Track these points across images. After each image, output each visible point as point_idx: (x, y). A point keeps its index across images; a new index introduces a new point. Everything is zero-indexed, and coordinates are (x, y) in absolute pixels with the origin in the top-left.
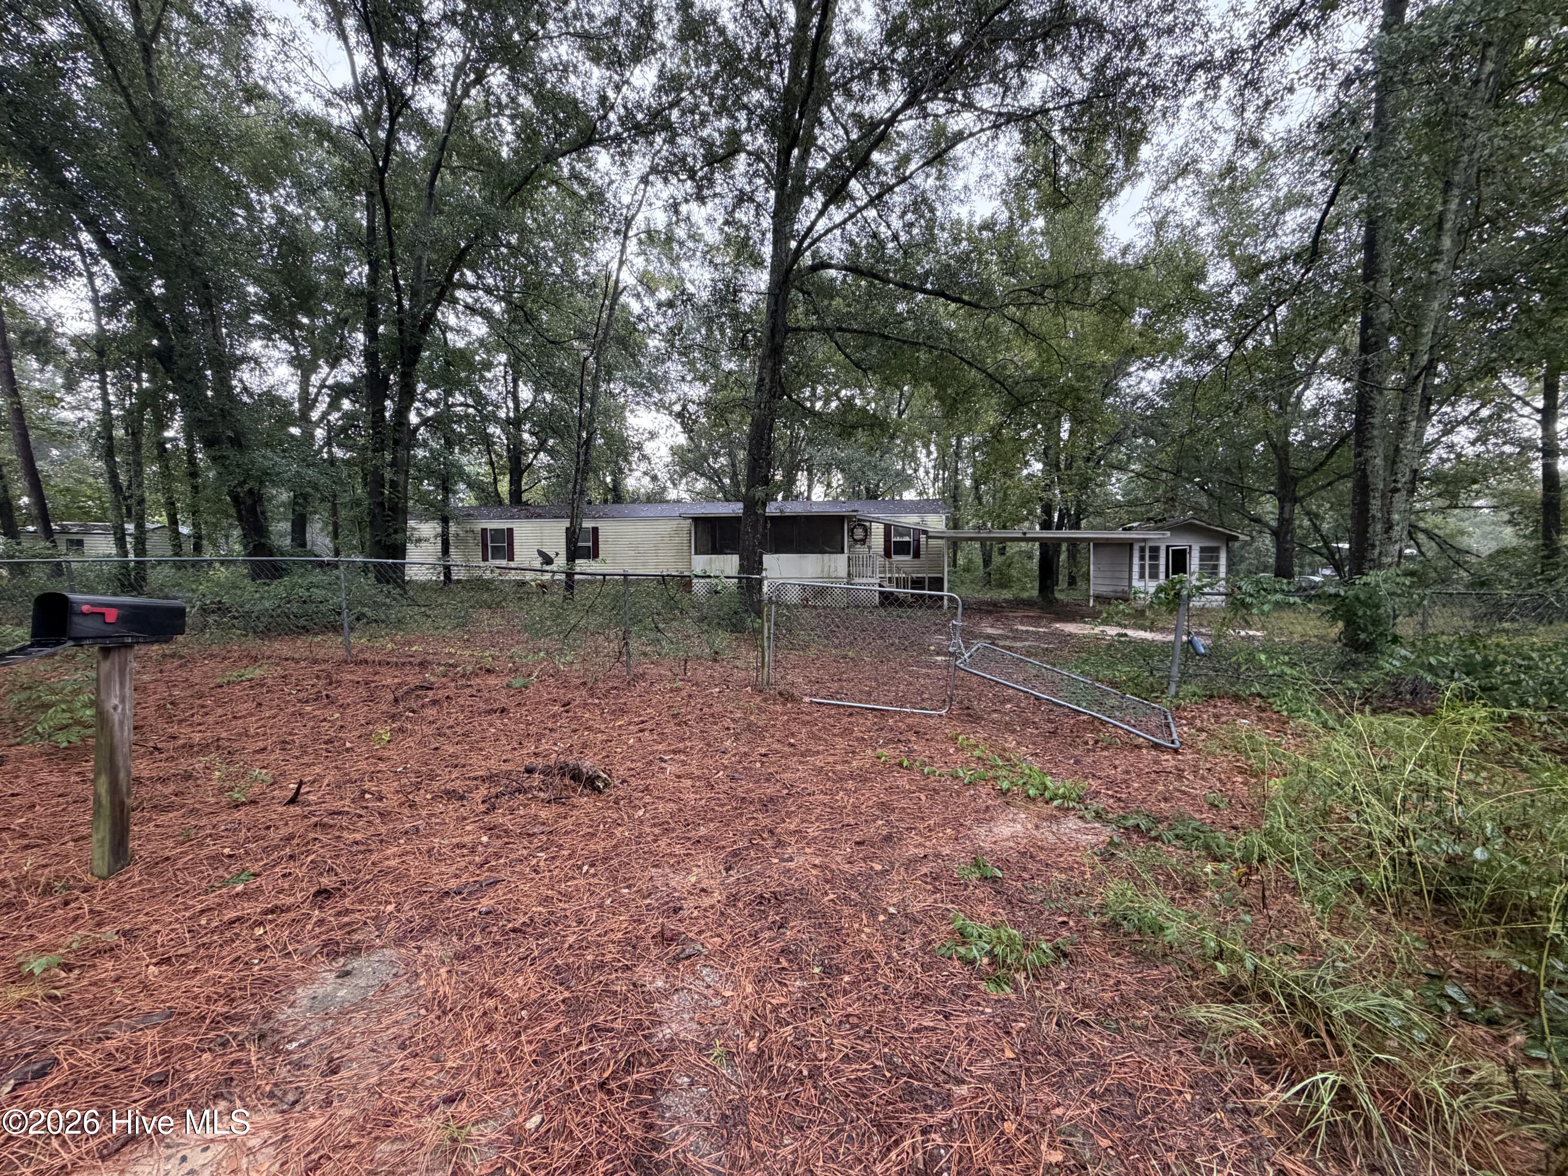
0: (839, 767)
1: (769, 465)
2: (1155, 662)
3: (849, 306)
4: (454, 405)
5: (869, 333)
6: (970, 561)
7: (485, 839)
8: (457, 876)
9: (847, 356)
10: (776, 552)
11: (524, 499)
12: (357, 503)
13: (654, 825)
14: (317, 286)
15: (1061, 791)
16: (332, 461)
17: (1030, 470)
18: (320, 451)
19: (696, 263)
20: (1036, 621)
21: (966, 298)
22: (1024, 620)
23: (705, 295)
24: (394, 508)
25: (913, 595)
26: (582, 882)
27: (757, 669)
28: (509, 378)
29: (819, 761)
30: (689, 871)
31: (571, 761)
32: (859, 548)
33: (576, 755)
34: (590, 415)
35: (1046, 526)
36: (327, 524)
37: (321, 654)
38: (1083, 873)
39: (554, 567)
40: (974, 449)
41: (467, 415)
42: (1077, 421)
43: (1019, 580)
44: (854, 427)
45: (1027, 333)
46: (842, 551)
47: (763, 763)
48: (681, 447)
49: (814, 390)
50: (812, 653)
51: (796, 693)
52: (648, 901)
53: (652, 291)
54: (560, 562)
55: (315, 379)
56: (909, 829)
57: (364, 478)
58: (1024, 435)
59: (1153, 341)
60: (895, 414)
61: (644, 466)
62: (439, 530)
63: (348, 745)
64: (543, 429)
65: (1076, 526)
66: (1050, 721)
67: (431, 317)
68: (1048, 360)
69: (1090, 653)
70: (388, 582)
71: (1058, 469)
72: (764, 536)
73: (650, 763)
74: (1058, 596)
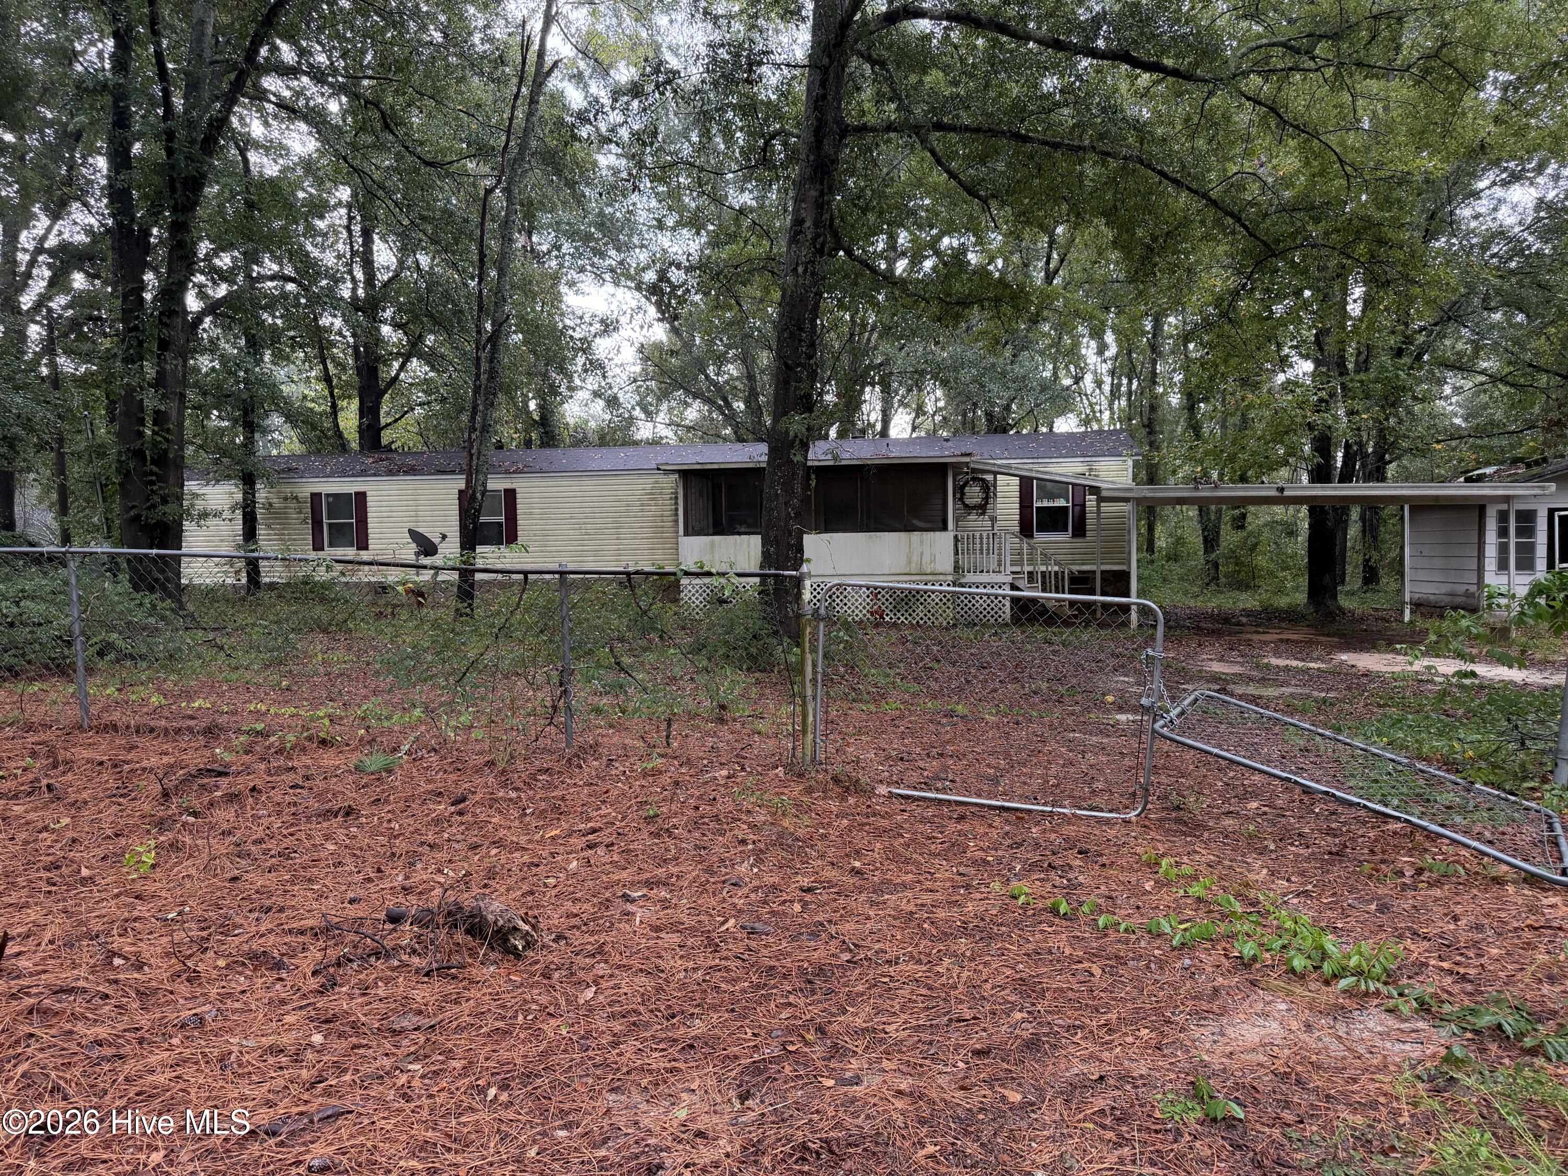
0: (941, 914)
1: (813, 377)
2: (1529, 724)
3: (955, 83)
4: (262, 278)
5: (992, 133)
6: (1179, 541)
7: (317, 1038)
8: (270, 1104)
9: (952, 175)
10: (827, 530)
11: (384, 441)
12: (99, 451)
13: (612, 1016)
14: (29, 76)
15: (1353, 962)
16: (56, 379)
17: (1290, 374)
18: (36, 362)
19: (680, 17)
20: (1302, 649)
21: (1169, 62)
22: (1284, 647)
23: (694, 74)
24: (162, 460)
25: (1072, 603)
26: (484, 1116)
27: (793, 735)
28: (357, 228)
29: (904, 901)
30: (674, 1099)
31: (467, 900)
32: (975, 521)
33: (476, 891)
34: (498, 291)
35: (1321, 474)
36: (47, 490)
37: (37, 714)
38: (1397, 1113)
39: (437, 560)
40: (1186, 338)
41: (285, 295)
42: (1375, 282)
43: (1271, 574)
44: (965, 303)
45: (1283, 123)
46: (945, 528)
47: (805, 905)
48: (658, 346)
49: (892, 238)
50: (892, 706)
51: (864, 780)
52: (602, 1153)
53: (603, 69)
54: (450, 550)
55: (26, 239)
56: (1071, 1029)
57: (111, 410)
58: (1279, 309)
59: (1521, 132)
60: (1039, 277)
61: (592, 382)
62: (239, 497)
63: (85, 872)
64: (416, 318)
65: (1378, 475)
66: (1330, 832)
67: (220, 124)
68: (1323, 173)
69: (1405, 707)
70: (152, 590)
71: (1343, 370)
72: (806, 500)
73: (606, 904)
74: (1344, 602)
